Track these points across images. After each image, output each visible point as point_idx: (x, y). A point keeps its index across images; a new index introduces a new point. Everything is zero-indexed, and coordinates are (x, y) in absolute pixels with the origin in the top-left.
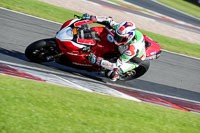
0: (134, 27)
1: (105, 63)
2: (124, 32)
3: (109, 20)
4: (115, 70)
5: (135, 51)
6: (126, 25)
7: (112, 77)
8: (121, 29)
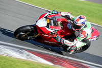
0: (85, 19)
1: (67, 42)
2: (79, 22)
3: (69, 14)
4: (72, 46)
5: (86, 35)
6: (80, 18)
7: (69, 51)
8: (78, 20)
